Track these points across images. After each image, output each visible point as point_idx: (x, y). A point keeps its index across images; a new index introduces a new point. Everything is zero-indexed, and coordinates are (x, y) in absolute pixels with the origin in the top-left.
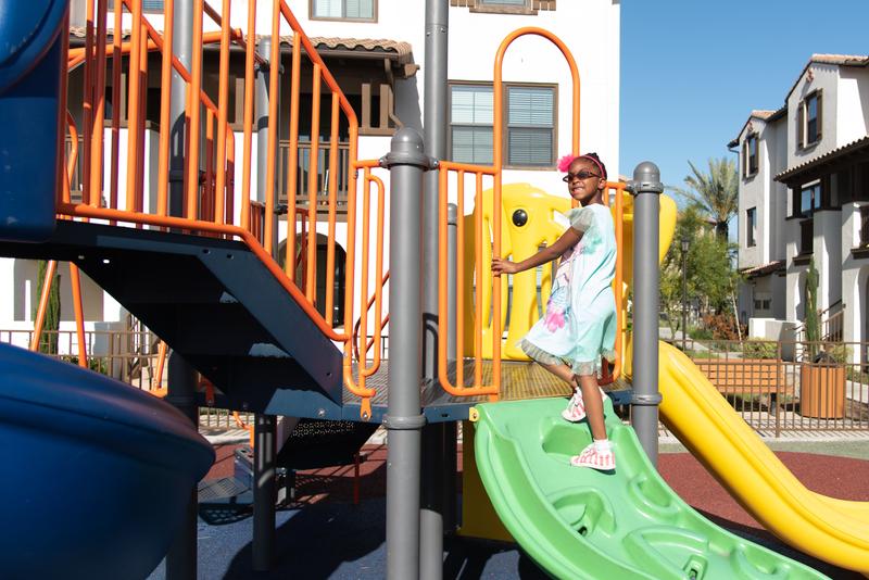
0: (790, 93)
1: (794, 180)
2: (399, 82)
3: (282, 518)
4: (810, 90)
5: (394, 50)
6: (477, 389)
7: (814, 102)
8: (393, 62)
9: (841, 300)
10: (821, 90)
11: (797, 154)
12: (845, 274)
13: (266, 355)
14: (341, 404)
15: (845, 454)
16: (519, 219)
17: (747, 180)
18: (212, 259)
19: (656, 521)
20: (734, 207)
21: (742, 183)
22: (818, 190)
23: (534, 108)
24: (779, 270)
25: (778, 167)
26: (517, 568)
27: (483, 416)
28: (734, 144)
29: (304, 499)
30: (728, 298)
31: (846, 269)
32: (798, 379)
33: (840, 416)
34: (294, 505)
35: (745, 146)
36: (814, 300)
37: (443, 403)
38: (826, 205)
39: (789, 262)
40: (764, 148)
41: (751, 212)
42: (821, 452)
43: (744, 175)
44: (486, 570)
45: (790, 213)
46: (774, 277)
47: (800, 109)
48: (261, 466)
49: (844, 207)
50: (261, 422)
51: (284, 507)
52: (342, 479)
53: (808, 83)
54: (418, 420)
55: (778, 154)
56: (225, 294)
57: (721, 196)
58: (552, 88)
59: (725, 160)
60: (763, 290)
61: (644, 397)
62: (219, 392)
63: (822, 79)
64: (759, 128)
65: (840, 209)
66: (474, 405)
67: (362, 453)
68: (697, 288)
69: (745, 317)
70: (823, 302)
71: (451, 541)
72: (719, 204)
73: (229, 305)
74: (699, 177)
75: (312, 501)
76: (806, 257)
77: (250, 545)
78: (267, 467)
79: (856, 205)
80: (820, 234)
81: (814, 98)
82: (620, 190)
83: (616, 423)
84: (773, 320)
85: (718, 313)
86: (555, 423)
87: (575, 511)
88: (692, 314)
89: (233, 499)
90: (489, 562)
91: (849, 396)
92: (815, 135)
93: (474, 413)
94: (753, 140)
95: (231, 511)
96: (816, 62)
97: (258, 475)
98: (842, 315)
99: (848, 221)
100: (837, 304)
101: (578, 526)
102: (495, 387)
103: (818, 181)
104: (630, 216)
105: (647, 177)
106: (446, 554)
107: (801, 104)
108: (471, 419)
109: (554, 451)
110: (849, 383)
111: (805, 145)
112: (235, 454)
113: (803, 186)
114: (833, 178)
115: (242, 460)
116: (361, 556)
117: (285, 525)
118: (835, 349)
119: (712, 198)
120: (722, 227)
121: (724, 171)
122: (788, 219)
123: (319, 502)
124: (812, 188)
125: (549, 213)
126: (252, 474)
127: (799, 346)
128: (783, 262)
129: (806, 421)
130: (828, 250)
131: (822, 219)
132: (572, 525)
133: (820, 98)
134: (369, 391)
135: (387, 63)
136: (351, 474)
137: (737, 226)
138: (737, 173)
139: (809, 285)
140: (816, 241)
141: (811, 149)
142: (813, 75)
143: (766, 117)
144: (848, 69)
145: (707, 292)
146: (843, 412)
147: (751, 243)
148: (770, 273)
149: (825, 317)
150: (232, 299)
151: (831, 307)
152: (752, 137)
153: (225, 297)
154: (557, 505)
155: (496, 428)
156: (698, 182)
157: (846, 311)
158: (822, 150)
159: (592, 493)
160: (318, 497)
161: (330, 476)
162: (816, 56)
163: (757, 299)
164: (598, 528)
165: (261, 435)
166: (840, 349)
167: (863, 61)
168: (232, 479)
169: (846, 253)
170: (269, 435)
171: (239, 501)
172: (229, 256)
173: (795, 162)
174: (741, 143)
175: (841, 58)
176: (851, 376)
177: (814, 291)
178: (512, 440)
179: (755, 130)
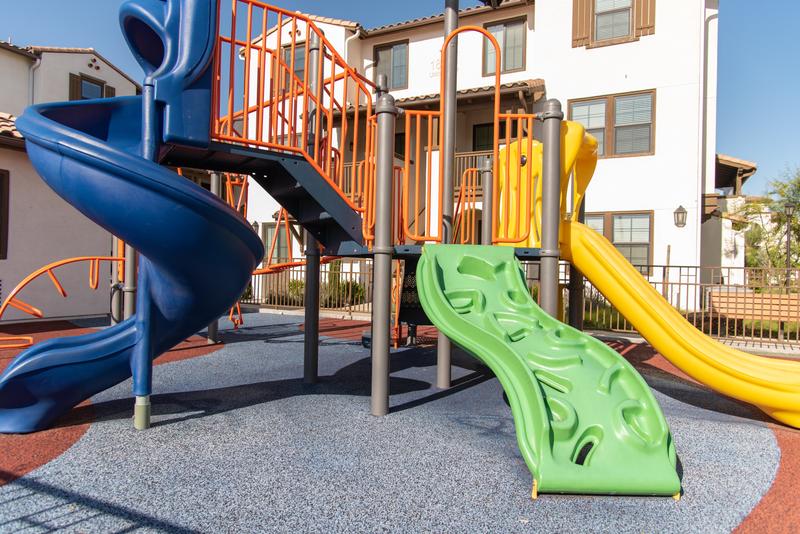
5: (525, 84)
8: (525, 93)
14: (362, 246)
18: (287, 164)
23: (635, 110)
56: (298, 183)
58: (651, 93)
86: (465, 255)
105: (550, 108)
109: (465, 273)
134: (372, 237)
135: (521, 94)
154: (451, 296)
159: (474, 292)
172: (296, 163)
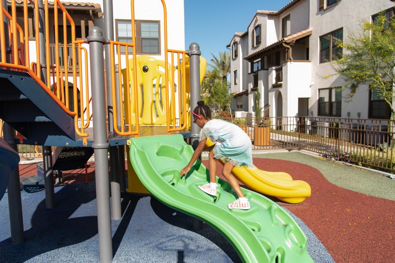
0: (249, 26)
1: (251, 59)
2: (96, 20)
3: (57, 190)
4: (257, 25)
5: (93, 6)
6: (130, 132)
7: (258, 29)
8: (93, 11)
9: (268, 104)
10: (261, 25)
11: (252, 49)
12: (270, 94)
13: (42, 121)
14: (75, 140)
15: (270, 158)
16: (145, 70)
17: (234, 60)
18: (15, 80)
19: (201, 179)
20: (229, 70)
21: (232, 61)
22: (260, 63)
23: (151, 30)
24: (246, 93)
25: (245, 54)
26: (150, 203)
27: (132, 142)
28: (229, 46)
29: (66, 182)
30: (228, 105)
31: (270, 92)
32: (253, 133)
33: (268, 144)
34: (62, 184)
35: (233, 47)
36: (259, 104)
37: (117, 138)
38: (263, 68)
39: (250, 90)
40: (240, 47)
41: (235, 72)
42: (262, 157)
43: (233, 58)
44: (138, 204)
45: (250, 72)
46: (244, 96)
47: (253, 32)
48: (47, 169)
49: (270, 69)
50: (45, 152)
51: (58, 185)
52: (81, 174)
53: (256, 21)
54: (107, 145)
55: (245, 49)
56: (22, 95)
57: (224, 66)
58: (158, 22)
59: (225, 53)
60: (240, 100)
61: (196, 135)
62: (25, 138)
63: (261, 20)
64: (238, 39)
65: (267, 69)
66: (128, 139)
67: (88, 164)
68: (216, 101)
69: (233, 111)
70: (262, 105)
71: (123, 194)
72: (223, 69)
73: (24, 100)
74: (216, 59)
75: (69, 183)
76: (255, 88)
77: (45, 199)
78: (49, 169)
79: (274, 68)
80: (260, 79)
81: (258, 27)
82: (184, 54)
83: (185, 144)
84: (244, 112)
85: (224, 110)
86: (161, 145)
87: (170, 177)
88: (214, 111)
89: (37, 183)
90: (139, 201)
91: (271, 138)
92: (259, 42)
93: (129, 142)
94: (236, 44)
95: (37, 187)
96: (259, 13)
97: (46, 172)
98: (269, 109)
99: (271, 74)
100: (267, 105)
101: (171, 183)
102: (137, 132)
103: (260, 59)
104: (188, 66)
105: (194, 48)
106: (122, 199)
107: (253, 30)
108: (128, 144)
109: (161, 156)
110: (271, 133)
111: (255, 46)
112: (38, 166)
113: (255, 61)
114: (265, 58)
115: (40, 168)
116: (89, 201)
117: (58, 192)
118: (266, 122)
119: (221, 67)
120: (225, 77)
121: (225, 57)
122: (249, 74)
123: (72, 183)
124: (258, 62)
125: (157, 67)
126: (43, 172)
127: (253, 121)
128: (247, 91)
129: (256, 147)
130: (264, 85)
131: (261, 74)
132: (169, 182)
133: (260, 27)
134: (86, 135)
135: (91, 12)
136: (84, 172)
137: (230, 77)
138: (230, 57)
139: (257, 98)
140: (259, 82)
141: (257, 47)
142: (258, 19)
143: (241, 35)
144: (271, 16)
145: (220, 102)
146: (269, 143)
147: (235, 84)
148: (242, 95)
149: (263, 110)
150: (25, 97)
151: (265, 106)
152: (235, 43)
153: (22, 97)
154: (163, 175)
155: (138, 147)
156: (215, 61)
157: (270, 107)
158: (261, 48)
159: (176, 170)
160: (72, 181)
161: (76, 173)
162: (259, 11)
163: (238, 104)
164: (179, 183)
165: (46, 157)
166: (268, 122)
167: (276, 13)
168: (37, 176)
169: (270, 86)
170: (49, 157)
171: (40, 184)
172: (22, 79)
173: (251, 52)
174: (231, 46)
175: (268, 12)
176: (272, 131)
177: (258, 100)
178: (145, 151)
179: (236, 40)
